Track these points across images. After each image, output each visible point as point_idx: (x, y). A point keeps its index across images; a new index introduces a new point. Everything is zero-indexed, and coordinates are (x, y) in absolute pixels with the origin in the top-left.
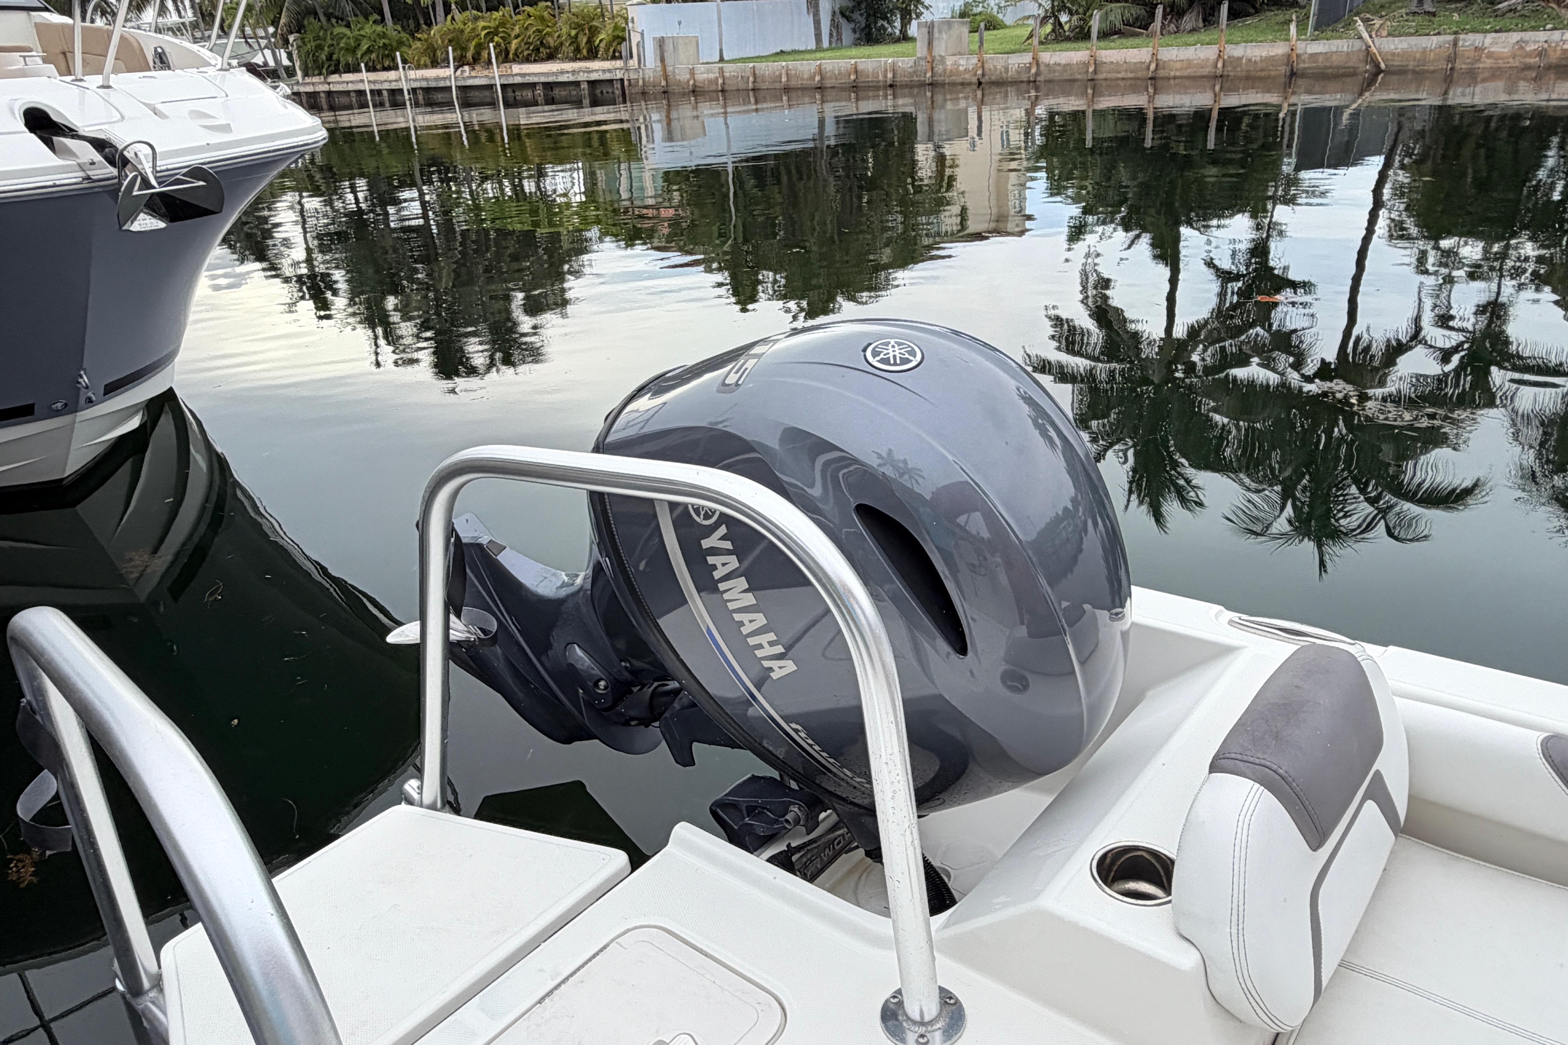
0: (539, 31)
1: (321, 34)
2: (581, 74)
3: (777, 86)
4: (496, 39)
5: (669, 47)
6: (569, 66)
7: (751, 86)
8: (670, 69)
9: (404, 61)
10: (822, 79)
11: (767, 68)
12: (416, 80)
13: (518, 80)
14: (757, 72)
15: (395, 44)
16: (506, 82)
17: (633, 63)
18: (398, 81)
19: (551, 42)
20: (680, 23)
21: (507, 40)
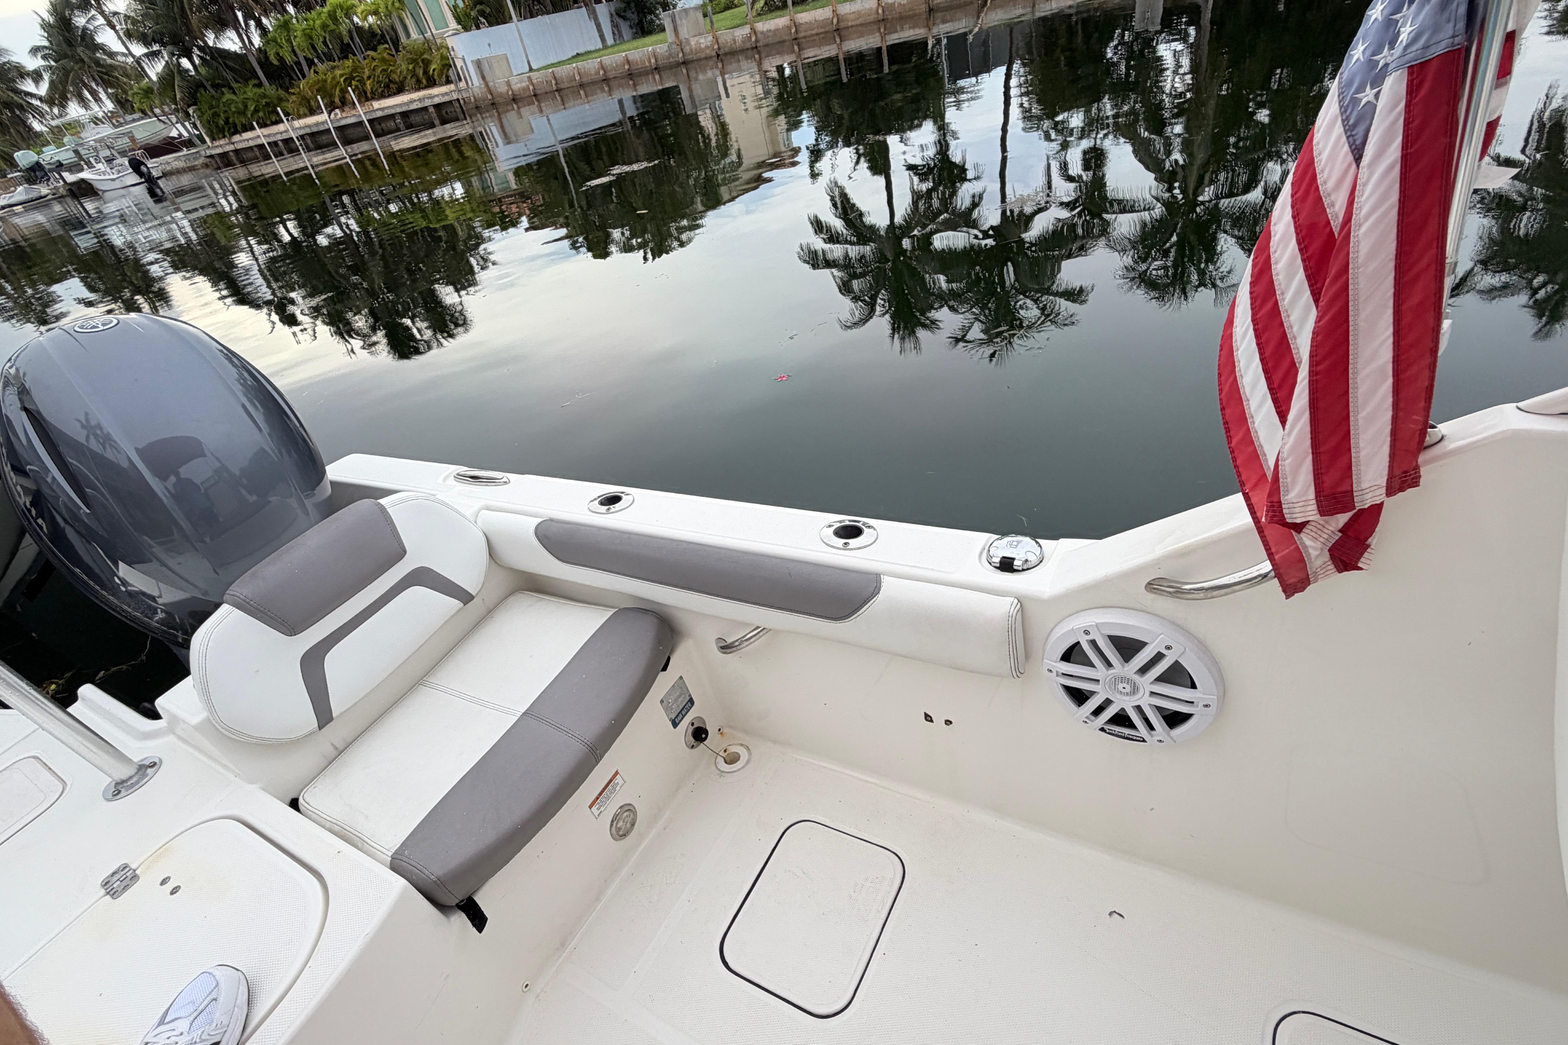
0: (384, 70)
1: (214, 103)
2: (427, 100)
3: (574, 84)
4: (354, 83)
5: (486, 66)
6: (415, 95)
7: (555, 88)
8: (491, 84)
9: (287, 114)
10: (605, 72)
11: (563, 71)
12: (300, 128)
13: (379, 114)
14: (557, 76)
15: (276, 102)
16: (371, 118)
17: (462, 84)
18: (286, 131)
19: (396, 78)
20: (489, 45)
21: (361, 82)
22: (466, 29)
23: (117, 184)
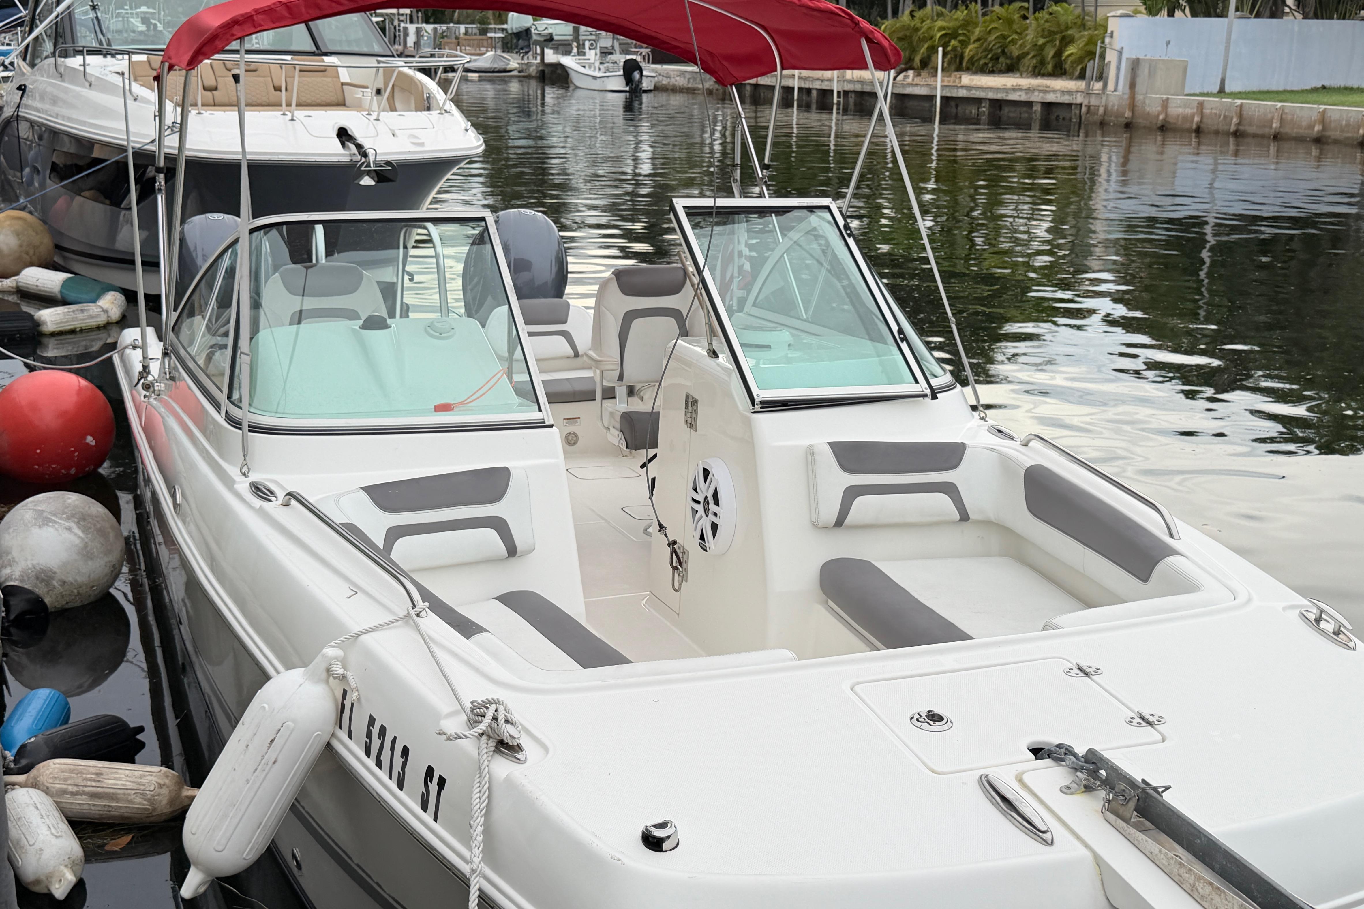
0: (1004, 37)
2: (1036, 93)
3: (1267, 130)
4: (953, 42)
5: (1143, 72)
7: (1233, 128)
8: (1139, 97)
10: (1324, 129)
11: (1259, 108)
12: (850, 81)
13: (962, 93)
14: (1244, 113)
16: (949, 95)
17: (1099, 86)
18: (830, 80)
19: (1015, 51)
20: (1168, 43)
21: (964, 44)
22: (1151, 11)
23: (597, 85)
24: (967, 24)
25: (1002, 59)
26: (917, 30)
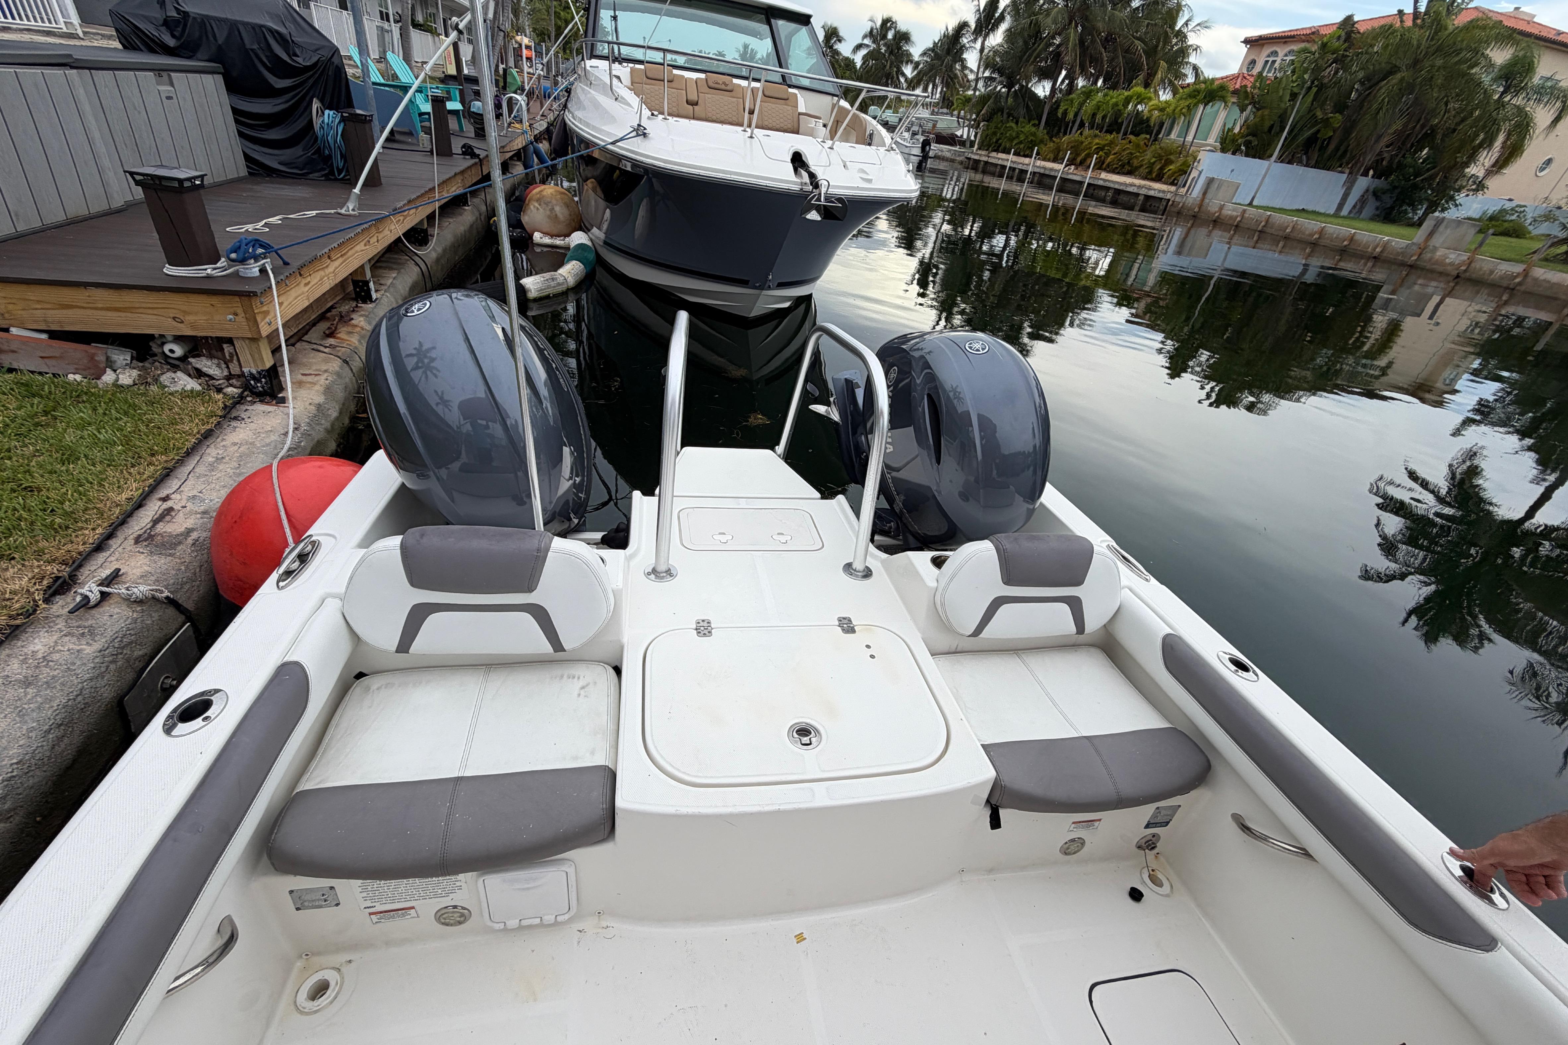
0: (1131, 154)
1: (1000, 125)
2: (1144, 189)
3: (1281, 234)
4: (1101, 153)
5: (1215, 185)
6: (1137, 182)
7: (1260, 228)
8: (1207, 201)
9: (1038, 154)
10: (1319, 238)
11: (1279, 218)
12: (1038, 167)
13: (1101, 183)
14: (1270, 220)
15: (1038, 142)
16: (1092, 182)
17: (1183, 191)
18: (1028, 165)
19: (1135, 163)
20: (1232, 171)
21: (1107, 155)
22: (1223, 150)
24: (1111, 143)
25: (1126, 167)
26: (1082, 143)
